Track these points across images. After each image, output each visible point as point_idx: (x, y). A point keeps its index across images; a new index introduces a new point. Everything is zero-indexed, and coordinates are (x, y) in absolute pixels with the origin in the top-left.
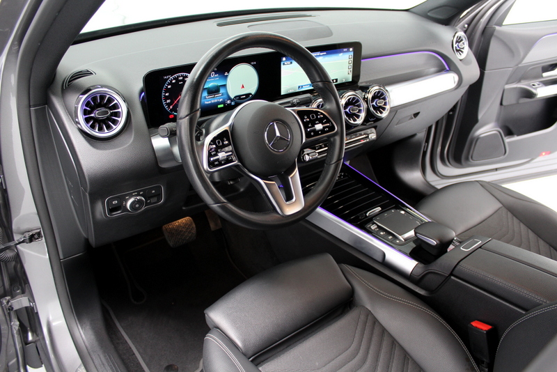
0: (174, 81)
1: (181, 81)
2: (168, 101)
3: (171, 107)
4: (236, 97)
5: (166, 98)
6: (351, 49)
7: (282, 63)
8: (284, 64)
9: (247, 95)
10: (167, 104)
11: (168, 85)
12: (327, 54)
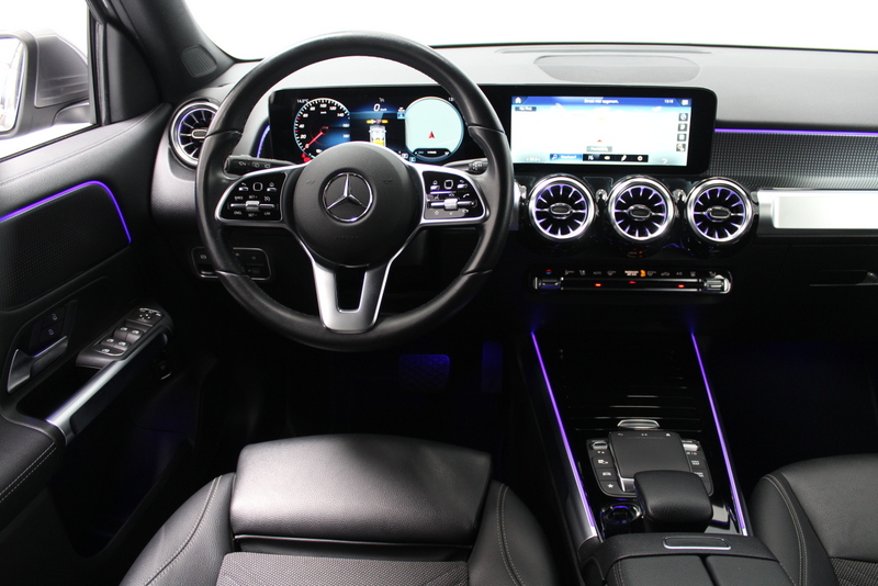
0: (313, 109)
1: (323, 109)
2: (303, 137)
3: (307, 146)
4: (417, 150)
5: (300, 132)
6: (685, 102)
7: (513, 107)
8: (517, 109)
9: (441, 151)
10: (301, 140)
11: (304, 112)
12: (621, 103)
